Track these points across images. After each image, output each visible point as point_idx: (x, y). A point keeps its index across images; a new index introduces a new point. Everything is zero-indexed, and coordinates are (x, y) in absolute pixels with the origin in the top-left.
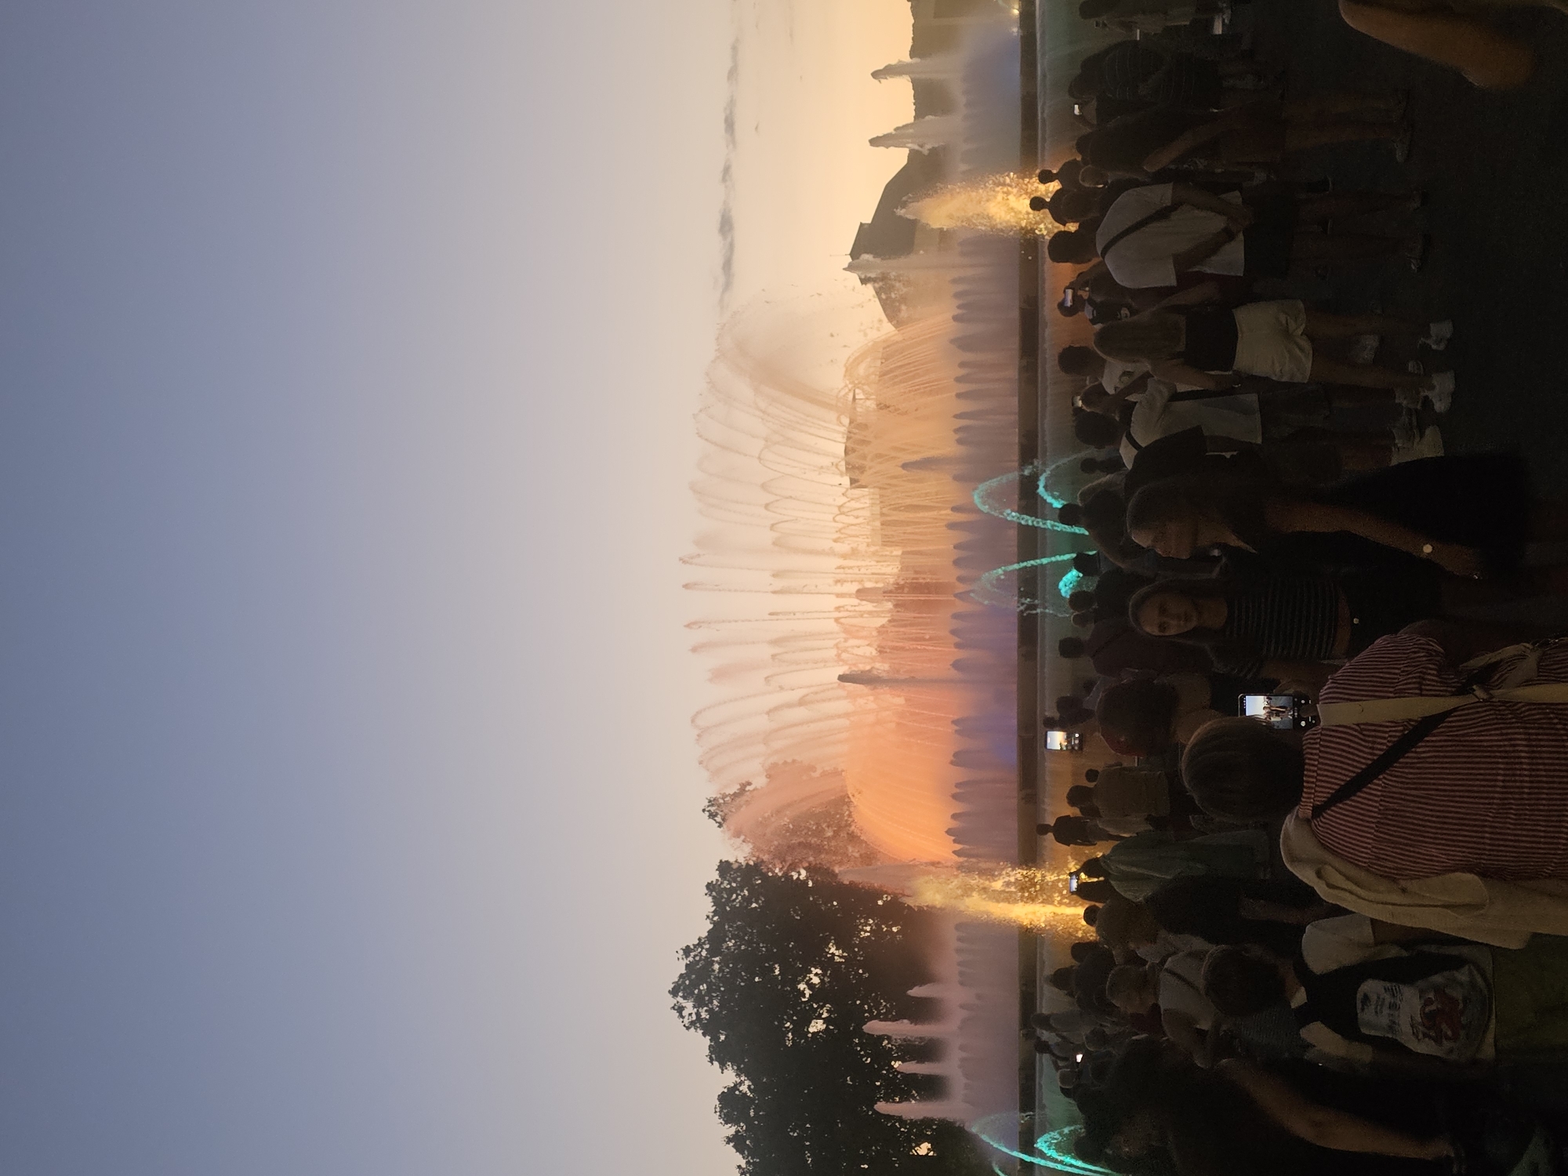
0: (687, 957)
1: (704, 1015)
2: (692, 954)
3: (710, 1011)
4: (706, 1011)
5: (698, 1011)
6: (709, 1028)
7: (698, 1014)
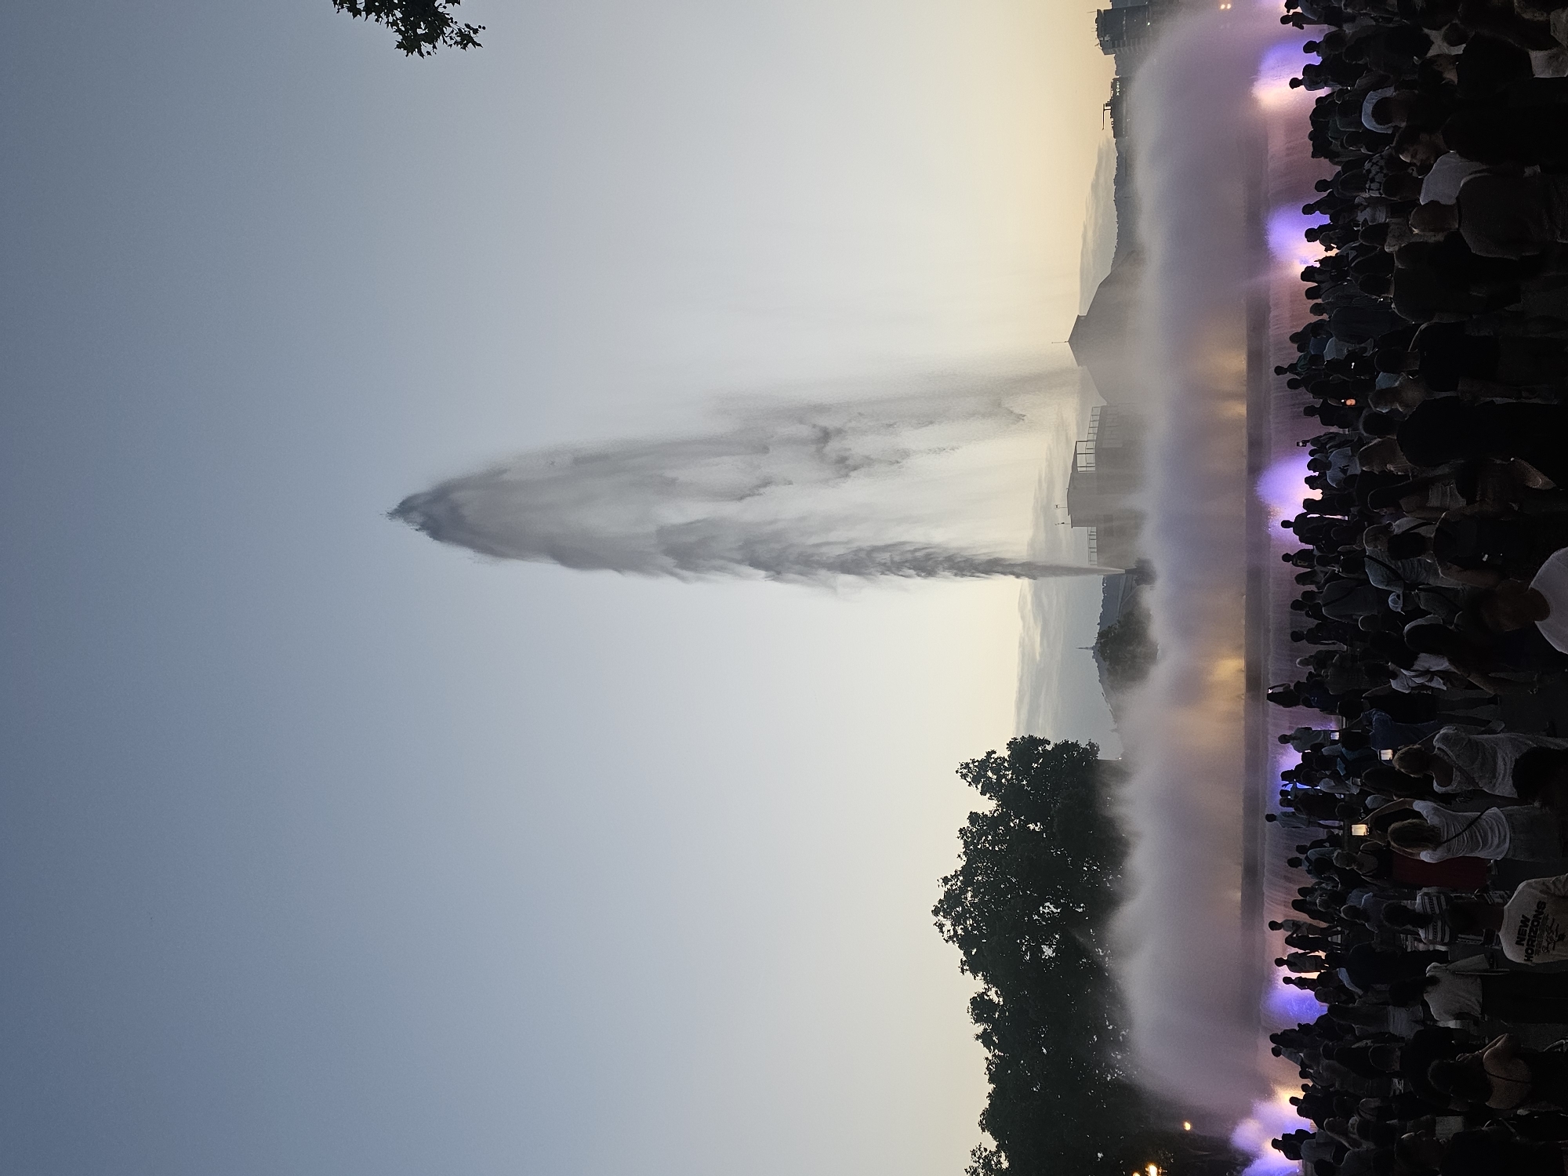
0: (946, 884)
1: (960, 932)
2: (950, 883)
3: (965, 929)
4: (961, 929)
5: (955, 928)
6: (964, 942)
7: (955, 931)
